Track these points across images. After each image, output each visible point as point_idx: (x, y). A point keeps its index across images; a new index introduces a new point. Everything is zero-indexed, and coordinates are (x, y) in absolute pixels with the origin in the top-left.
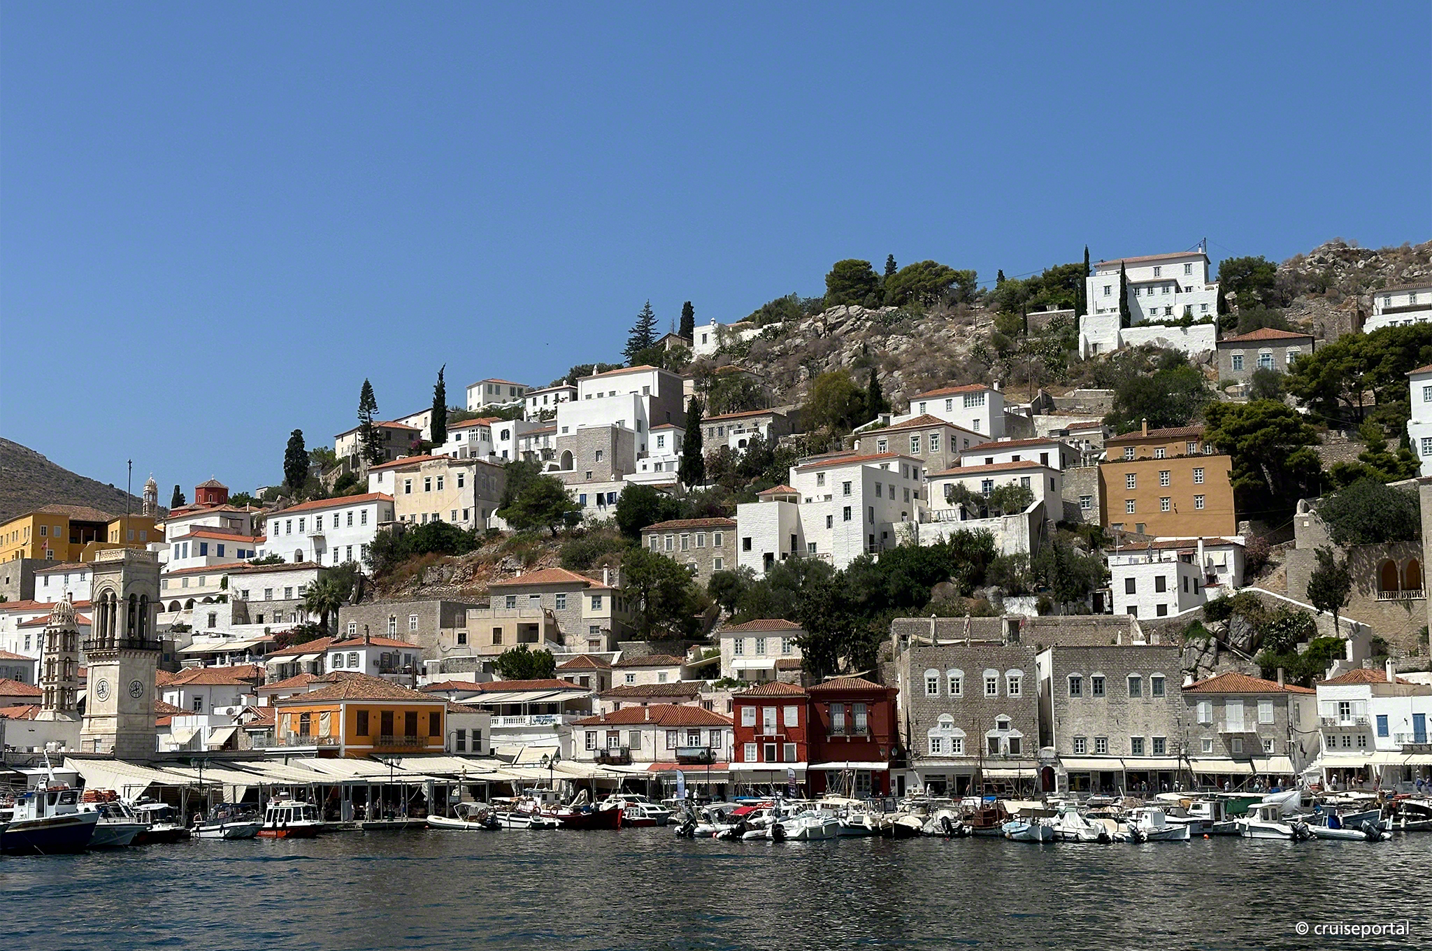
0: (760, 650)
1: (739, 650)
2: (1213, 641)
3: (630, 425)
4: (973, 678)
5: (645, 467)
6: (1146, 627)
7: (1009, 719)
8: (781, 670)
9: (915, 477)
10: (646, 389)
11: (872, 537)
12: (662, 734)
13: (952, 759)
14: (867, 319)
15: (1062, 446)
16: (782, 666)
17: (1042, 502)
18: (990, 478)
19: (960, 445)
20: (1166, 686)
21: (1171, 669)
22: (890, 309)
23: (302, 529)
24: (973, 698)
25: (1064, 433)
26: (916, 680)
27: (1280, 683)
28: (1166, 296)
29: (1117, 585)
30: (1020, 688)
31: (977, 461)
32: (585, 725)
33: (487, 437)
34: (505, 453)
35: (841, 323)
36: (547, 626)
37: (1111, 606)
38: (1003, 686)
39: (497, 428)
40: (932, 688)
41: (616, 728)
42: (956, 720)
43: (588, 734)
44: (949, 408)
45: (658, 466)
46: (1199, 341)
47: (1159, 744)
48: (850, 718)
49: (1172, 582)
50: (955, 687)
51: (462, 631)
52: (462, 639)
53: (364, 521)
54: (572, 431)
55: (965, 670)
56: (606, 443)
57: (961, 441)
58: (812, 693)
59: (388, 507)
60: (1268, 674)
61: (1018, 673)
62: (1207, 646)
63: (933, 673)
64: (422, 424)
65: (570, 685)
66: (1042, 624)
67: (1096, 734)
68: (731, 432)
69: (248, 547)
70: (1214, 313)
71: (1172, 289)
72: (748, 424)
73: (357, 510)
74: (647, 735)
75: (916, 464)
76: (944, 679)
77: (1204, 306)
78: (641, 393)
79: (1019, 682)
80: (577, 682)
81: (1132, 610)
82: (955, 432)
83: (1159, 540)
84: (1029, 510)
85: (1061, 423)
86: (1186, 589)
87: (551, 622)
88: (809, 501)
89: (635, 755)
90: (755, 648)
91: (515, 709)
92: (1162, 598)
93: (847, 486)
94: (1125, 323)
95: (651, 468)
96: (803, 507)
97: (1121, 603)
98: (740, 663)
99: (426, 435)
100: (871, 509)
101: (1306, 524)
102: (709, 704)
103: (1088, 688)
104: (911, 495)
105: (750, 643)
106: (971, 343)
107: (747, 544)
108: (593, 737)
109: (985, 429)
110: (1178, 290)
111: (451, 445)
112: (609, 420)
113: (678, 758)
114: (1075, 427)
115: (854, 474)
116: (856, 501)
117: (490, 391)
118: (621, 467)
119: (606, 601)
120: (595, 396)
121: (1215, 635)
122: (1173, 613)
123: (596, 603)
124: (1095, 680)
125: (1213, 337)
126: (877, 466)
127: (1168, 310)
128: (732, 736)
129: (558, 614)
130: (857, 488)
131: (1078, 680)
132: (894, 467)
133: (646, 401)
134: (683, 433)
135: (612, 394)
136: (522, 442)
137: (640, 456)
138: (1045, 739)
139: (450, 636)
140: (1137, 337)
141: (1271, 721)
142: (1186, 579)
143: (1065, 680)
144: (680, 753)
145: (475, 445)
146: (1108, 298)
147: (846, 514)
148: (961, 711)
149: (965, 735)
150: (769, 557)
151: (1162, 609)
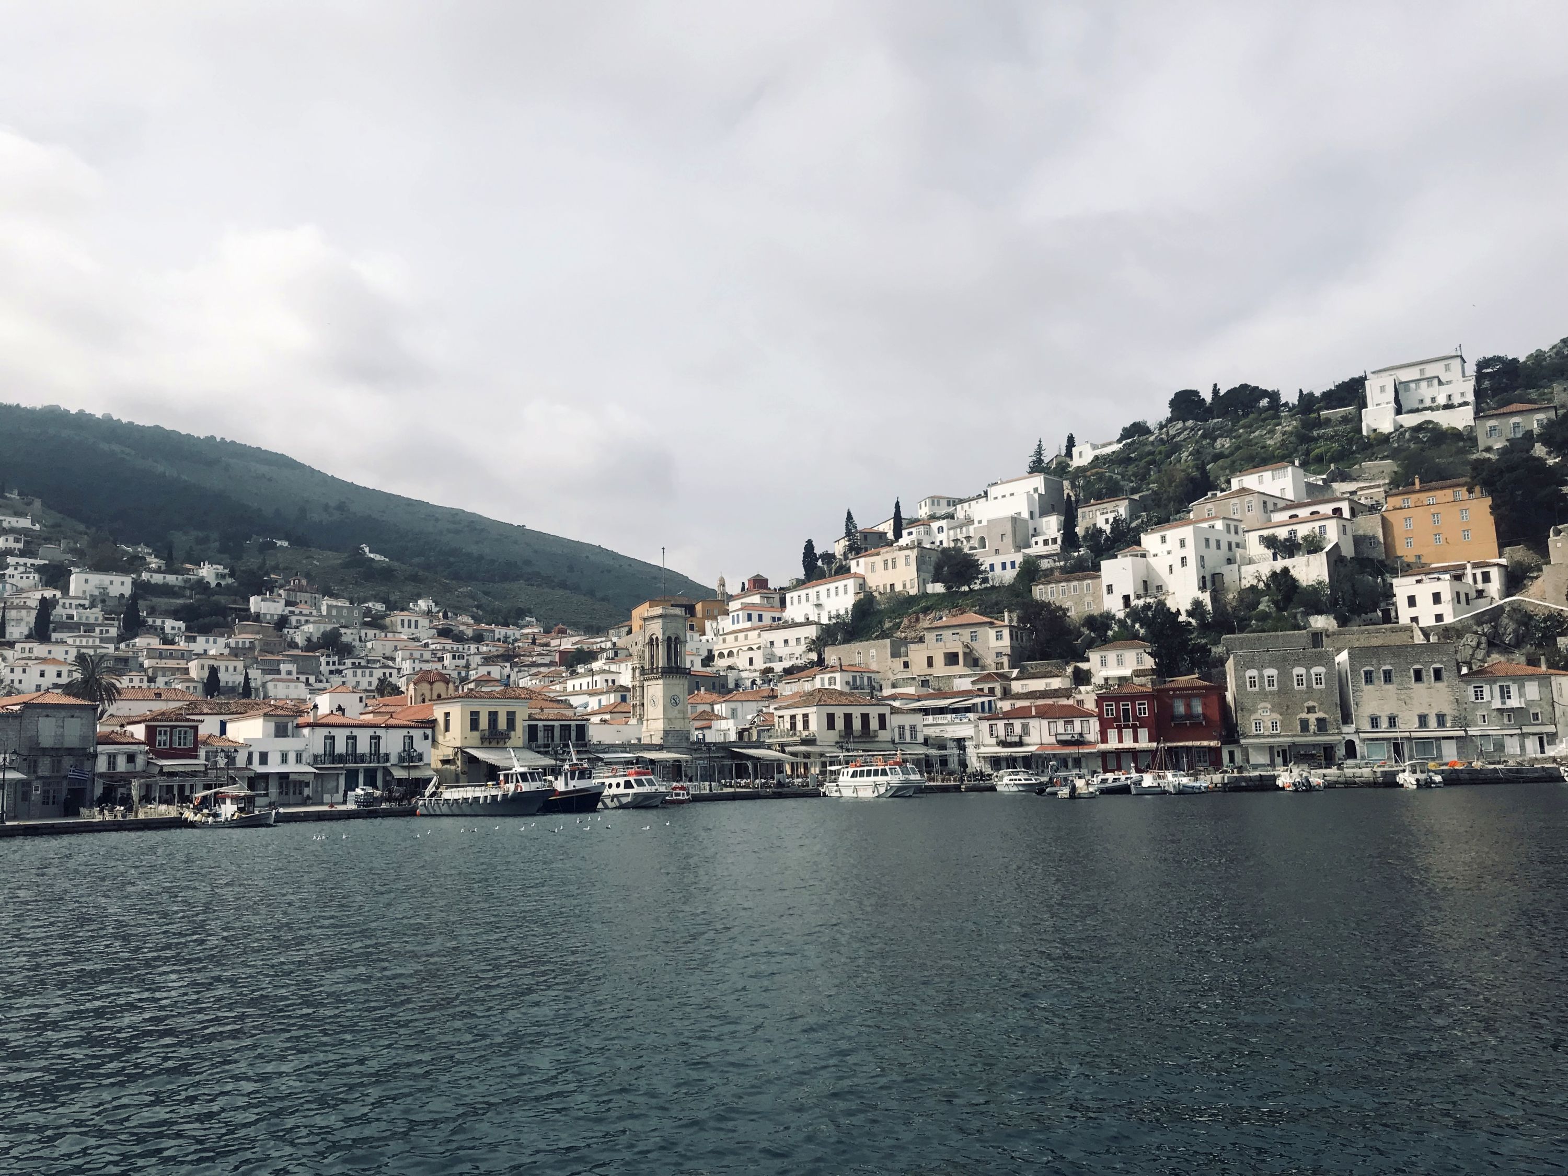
0: (1120, 662)
1: (1104, 663)
2: (1484, 639)
3: (1025, 515)
4: (1285, 675)
5: (1036, 543)
6: (1426, 632)
7: (1315, 704)
8: (1136, 676)
9: (1236, 533)
10: (1036, 490)
11: (1204, 577)
12: (1045, 723)
13: (1272, 736)
14: (1199, 430)
15: (1350, 500)
16: (1138, 673)
17: (1337, 545)
18: (1294, 527)
19: (1270, 507)
20: (1444, 674)
21: (1448, 660)
22: (1215, 421)
23: (807, 600)
24: (1285, 690)
25: (1353, 493)
26: (1239, 678)
27: (1544, 668)
28: (1431, 389)
29: (1401, 600)
30: (1323, 681)
31: (1283, 516)
32: (988, 720)
33: (928, 533)
34: (941, 542)
35: (1180, 434)
36: (965, 653)
37: (1397, 617)
38: (1309, 679)
39: (935, 525)
40: (1253, 684)
41: (1011, 721)
42: (1273, 707)
43: (991, 726)
44: (1261, 481)
45: (1046, 542)
46: (1461, 419)
47: (1441, 719)
48: (1188, 706)
49: (1446, 596)
50: (1271, 683)
51: (906, 659)
52: (906, 665)
53: (846, 592)
54: (984, 523)
55: (1278, 669)
56: (1008, 528)
57: (1270, 504)
58: (1159, 691)
59: (861, 581)
60: (1532, 662)
61: (1321, 670)
62: (1479, 644)
63: (1253, 672)
64: (888, 528)
65: (981, 693)
66: (1340, 634)
67: (1388, 713)
68: (1098, 513)
69: (777, 615)
70: (1471, 398)
71: (1436, 382)
72: (1110, 506)
73: (840, 584)
74: (1034, 723)
75: (1236, 523)
76: (1261, 677)
77: (1462, 394)
78: (1032, 492)
79: (1322, 676)
80: (986, 691)
81: (1415, 619)
82: (1266, 498)
83: (1433, 566)
84: (1327, 550)
85: (1352, 486)
86: (1459, 602)
87: (968, 651)
88: (1155, 555)
89: (1026, 739)
90: (1116, 662)
91: (942, 711)
92: (1438, 609)
93: (1182, 543)
94: (1399, 412)
95: (1041, 543)
96: (1151, 559)
97: (1404, 615)
98: (1105, 673)
99: (890, 535)
100: (1202, 558)
101: (1559, 545)
102: (1081, 702)
103: (1379, 678)
104: (1234, 546)
105: (1112, 656)
106: (1278, 436)
107: (1110, 589)
108: (994, 728)
109: (1290, 495)
110: (1440, 383)
111: (905, 540)
112: (1011, 512)
113: (1058, 742)
114: (1362, 489)
115: (1187, 532)
116: (1190, 552)
117: (933, 503)
118: (1021, 544)
119: (1006, 633)
120: (1000, 497)
121: (1484, 634)
122: (1449, 619)
123: (999, 637)
124: (1385, 672)
125: (1472, 415)
126: (1205, 525)
127: (1433, 400)
128: (1098, 724)
129: (974, 645)
130: (1190, 543)
131: (1371, 672)
132: (1219, 525)
133: (1036, 496)
134: (1062, 518)
135: (1012, 494)
136: (952, 532)
137: (1033, 536)
138: (1347, 719)
139: (898, 663)
140: (1410, 421)
141: (1537, 697)
142: (1458, 593)
143: (1360, 675)
144: (1059, 738)
145: (920, 537)
146: (1383, 394)
147: (1183, 562)
148: (1276, 700)
149: (1279, 717)
150: (1126, 598)
151: (1439, 618)
